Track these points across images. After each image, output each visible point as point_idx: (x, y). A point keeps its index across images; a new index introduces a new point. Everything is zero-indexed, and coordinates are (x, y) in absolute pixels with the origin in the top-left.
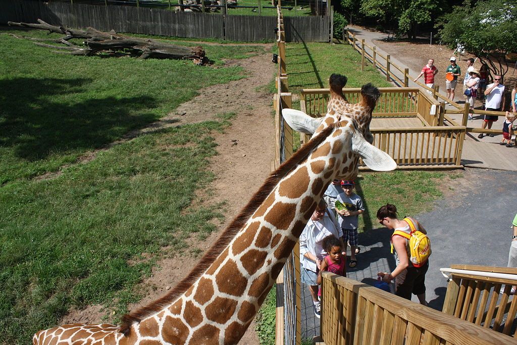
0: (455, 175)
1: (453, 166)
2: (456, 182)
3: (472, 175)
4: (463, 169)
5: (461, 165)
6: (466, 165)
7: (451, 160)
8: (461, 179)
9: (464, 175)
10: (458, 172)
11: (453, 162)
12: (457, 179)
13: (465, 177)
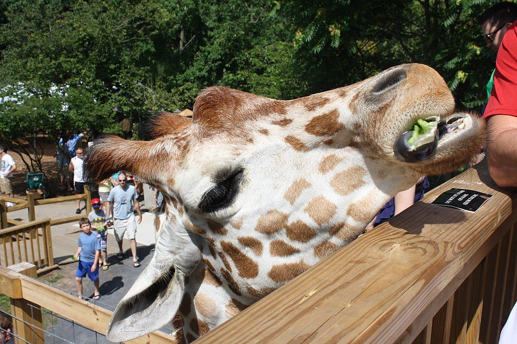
0: (54, 277)
1: (46, 268)
2: (60, 285)
3: (71, 272)
4: (57, 268)
5: (54, 264)
6: (60, 263)
7: (42, 261)
8: (63, 280)
9: (64, 275)
10: (55, 273)
11: (45, 263)
12: (59, 281)
13: (66, 276)
